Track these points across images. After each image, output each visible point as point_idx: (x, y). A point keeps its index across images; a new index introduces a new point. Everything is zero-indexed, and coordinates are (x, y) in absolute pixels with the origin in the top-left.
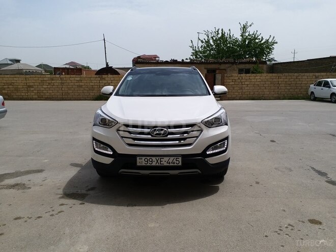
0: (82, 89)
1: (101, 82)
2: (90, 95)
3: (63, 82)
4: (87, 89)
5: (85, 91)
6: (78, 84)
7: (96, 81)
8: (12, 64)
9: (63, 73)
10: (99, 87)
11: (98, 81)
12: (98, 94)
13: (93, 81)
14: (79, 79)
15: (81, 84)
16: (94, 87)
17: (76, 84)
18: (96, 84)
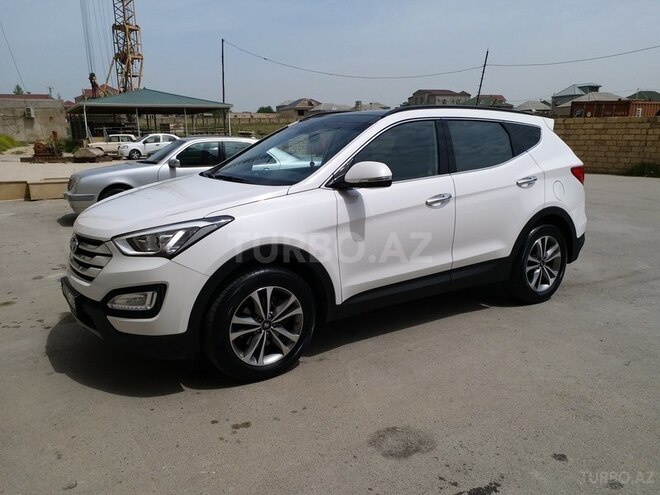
0: (605, 149)
1: (651, 131)
2: (618, 162)
3: (569, 132)
4: (615, 148)
5: (609, 154)
6: (598, 137)
7: (638, 132)
8: (582, 95)
9: (589, 114)
10: (643, 143)
11: (644, 132)
12: (638, 161)
13: (631, 131)
14: (601, 126)
15: (603, 137)
16: (631, 144)
17: (593, 137)
18: (637, 137)
